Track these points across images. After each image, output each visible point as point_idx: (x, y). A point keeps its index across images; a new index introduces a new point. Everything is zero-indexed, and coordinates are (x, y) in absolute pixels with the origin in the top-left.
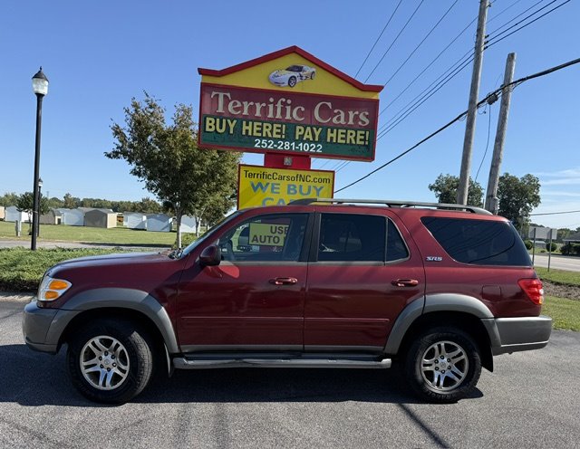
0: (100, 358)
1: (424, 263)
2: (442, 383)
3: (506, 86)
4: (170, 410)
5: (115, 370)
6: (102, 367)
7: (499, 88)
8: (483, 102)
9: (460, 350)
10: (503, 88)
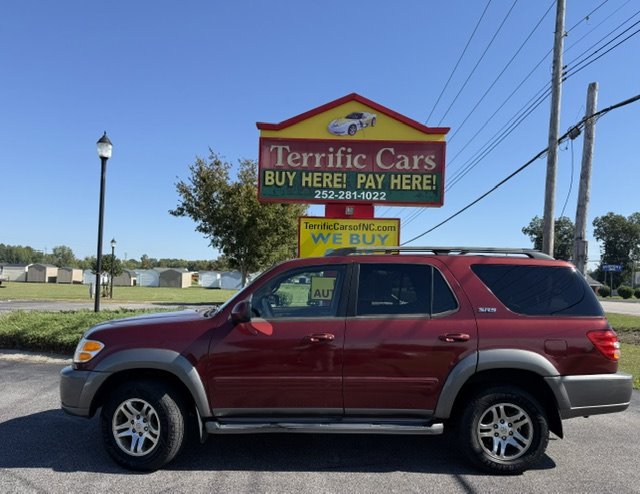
0: (133, 422)
1: (476, 315)
2: (503, 451)
3: (589, 119)
4: (202, 478)
5: (146, 435)
6: (134, 431)
7: (581, 120)
8: (564, 137)
9: (522, 413)
10: (585, 120)
